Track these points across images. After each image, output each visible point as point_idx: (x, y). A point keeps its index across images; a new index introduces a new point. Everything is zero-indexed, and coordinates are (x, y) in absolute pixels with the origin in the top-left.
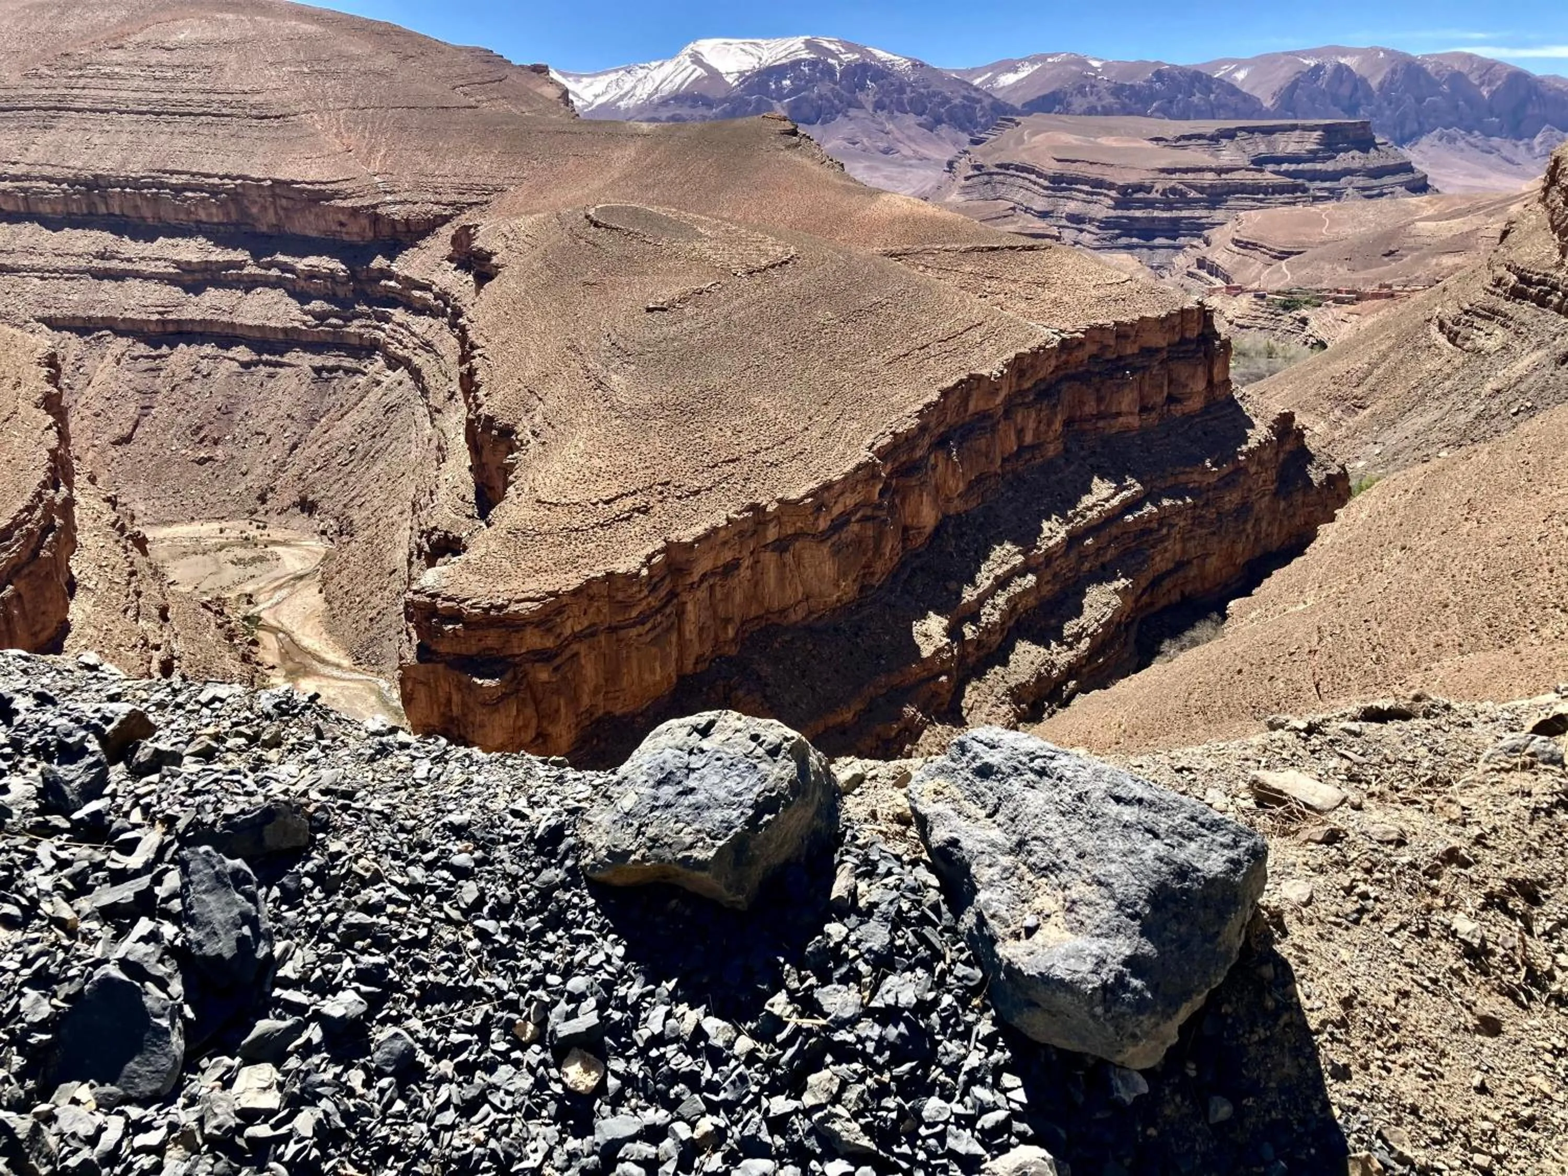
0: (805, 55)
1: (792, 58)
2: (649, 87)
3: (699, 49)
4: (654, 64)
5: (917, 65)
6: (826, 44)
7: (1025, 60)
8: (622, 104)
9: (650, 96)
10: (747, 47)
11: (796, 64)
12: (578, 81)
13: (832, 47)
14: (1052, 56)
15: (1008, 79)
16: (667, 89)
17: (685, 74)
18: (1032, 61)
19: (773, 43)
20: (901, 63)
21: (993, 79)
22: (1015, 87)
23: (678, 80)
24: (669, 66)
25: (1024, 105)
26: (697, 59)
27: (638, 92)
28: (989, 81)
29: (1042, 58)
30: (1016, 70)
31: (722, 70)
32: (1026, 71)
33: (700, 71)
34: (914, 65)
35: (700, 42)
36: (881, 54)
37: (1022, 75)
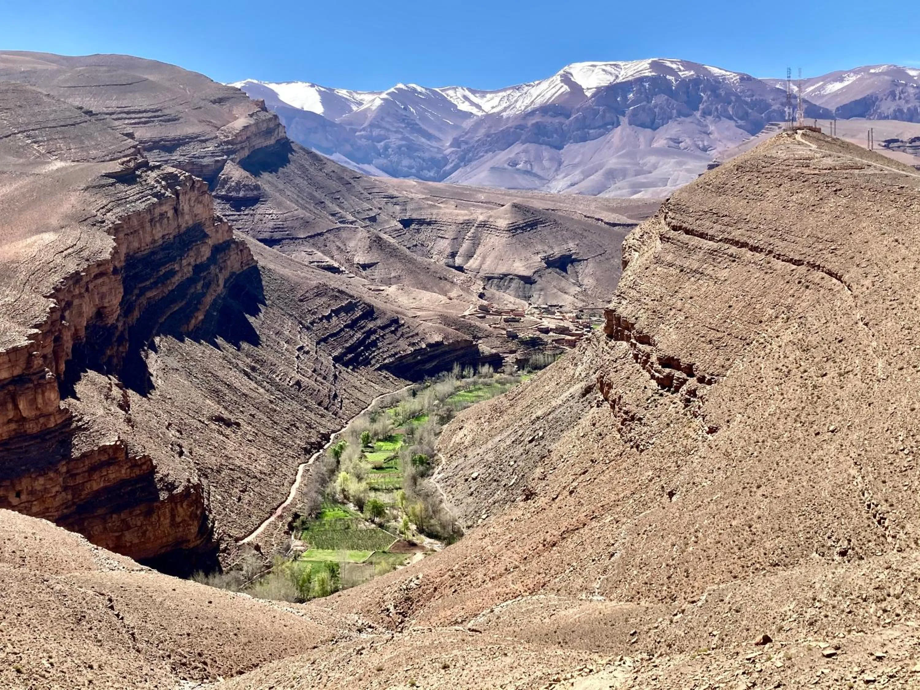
0: (647, 73)
1: (637, 76)
2: (527, 101)
3: (571, 71)
4: (537, 82)
5: (745, 79)
6: (669, 64)
7: (850, 71)
8: (505, 114)
9: (527, 107)
10: (608, 68)
11: (641, 80)
12: (483, 96)
13: (674, 66)
14: (874, 67)
15: (835, 87)
16: (539, 102)
17: (554, 90)
18: (856, 72)
19: (630, 64)
20: (732, 77)
21: (822, 87)
22: (835, 95)
23: (548, 96)
24: (545, 85)
25: (838, 109)
26: (567, 79)
27: (518, 105)
28: (818, 89)
29: (866, 69)
30: (842, 80)
31: (584, 87)
32: (850, 80)
33: (566, 88)
34: (742, 79)
35: (573, 65)
36: (716, 71)
37: (846, 83)
